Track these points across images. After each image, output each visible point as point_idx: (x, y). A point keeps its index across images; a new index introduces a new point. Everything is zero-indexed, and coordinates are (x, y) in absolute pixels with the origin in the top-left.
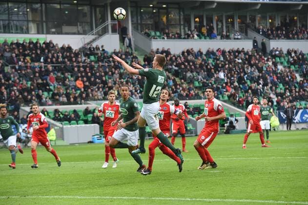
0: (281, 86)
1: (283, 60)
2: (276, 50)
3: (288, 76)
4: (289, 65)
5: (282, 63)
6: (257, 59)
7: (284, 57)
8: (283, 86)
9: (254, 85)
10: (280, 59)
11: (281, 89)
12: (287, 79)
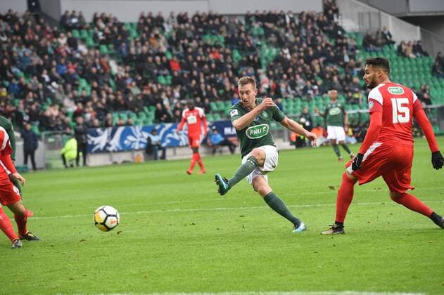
0: (83, 83)
1: (85, 34)
2: (73, 16)
3: (95, 65)
4: (97, 45)
5: (84, 41)
6: (37, 33)
7: (88, 29)
8: (89, 82)
9: (32, 81)
10: (80, 33)
11: (83, 89)
12: (94, 70)
